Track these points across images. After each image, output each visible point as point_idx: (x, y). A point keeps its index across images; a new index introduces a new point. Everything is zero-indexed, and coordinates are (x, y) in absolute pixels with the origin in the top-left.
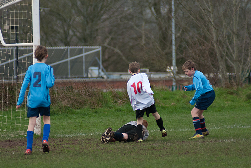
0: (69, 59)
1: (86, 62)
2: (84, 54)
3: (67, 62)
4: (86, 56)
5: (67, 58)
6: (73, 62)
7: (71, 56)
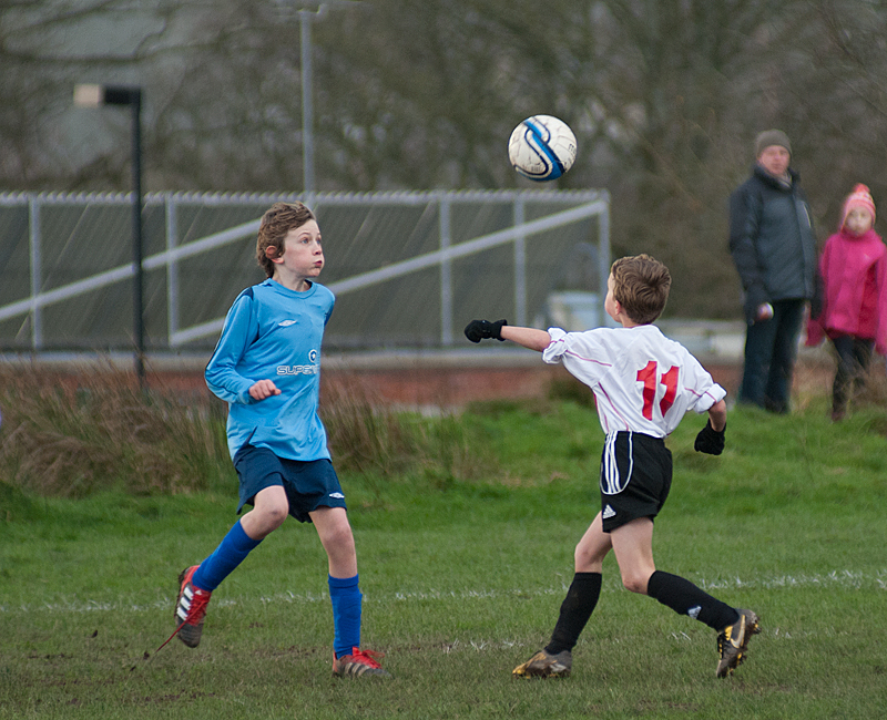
0: (446, 254)
1: (531, 269)
2: (520, 231)
3: (433, 271)
4: (534, 241)
5: (436, 247)
6: (463, 267)
7: (457, 239)
